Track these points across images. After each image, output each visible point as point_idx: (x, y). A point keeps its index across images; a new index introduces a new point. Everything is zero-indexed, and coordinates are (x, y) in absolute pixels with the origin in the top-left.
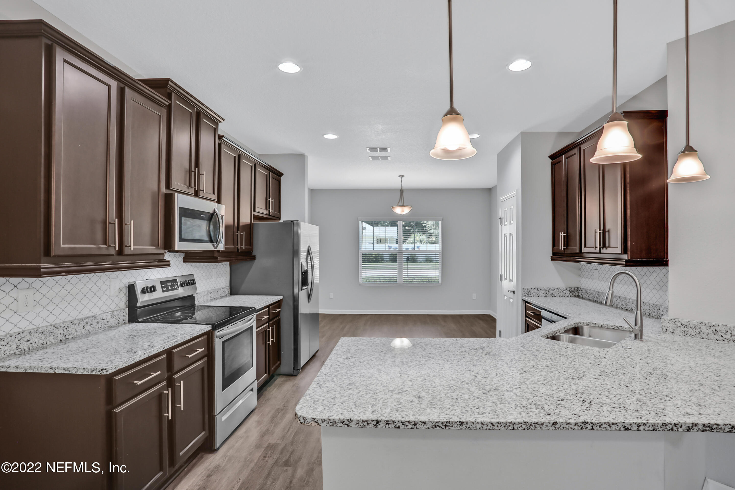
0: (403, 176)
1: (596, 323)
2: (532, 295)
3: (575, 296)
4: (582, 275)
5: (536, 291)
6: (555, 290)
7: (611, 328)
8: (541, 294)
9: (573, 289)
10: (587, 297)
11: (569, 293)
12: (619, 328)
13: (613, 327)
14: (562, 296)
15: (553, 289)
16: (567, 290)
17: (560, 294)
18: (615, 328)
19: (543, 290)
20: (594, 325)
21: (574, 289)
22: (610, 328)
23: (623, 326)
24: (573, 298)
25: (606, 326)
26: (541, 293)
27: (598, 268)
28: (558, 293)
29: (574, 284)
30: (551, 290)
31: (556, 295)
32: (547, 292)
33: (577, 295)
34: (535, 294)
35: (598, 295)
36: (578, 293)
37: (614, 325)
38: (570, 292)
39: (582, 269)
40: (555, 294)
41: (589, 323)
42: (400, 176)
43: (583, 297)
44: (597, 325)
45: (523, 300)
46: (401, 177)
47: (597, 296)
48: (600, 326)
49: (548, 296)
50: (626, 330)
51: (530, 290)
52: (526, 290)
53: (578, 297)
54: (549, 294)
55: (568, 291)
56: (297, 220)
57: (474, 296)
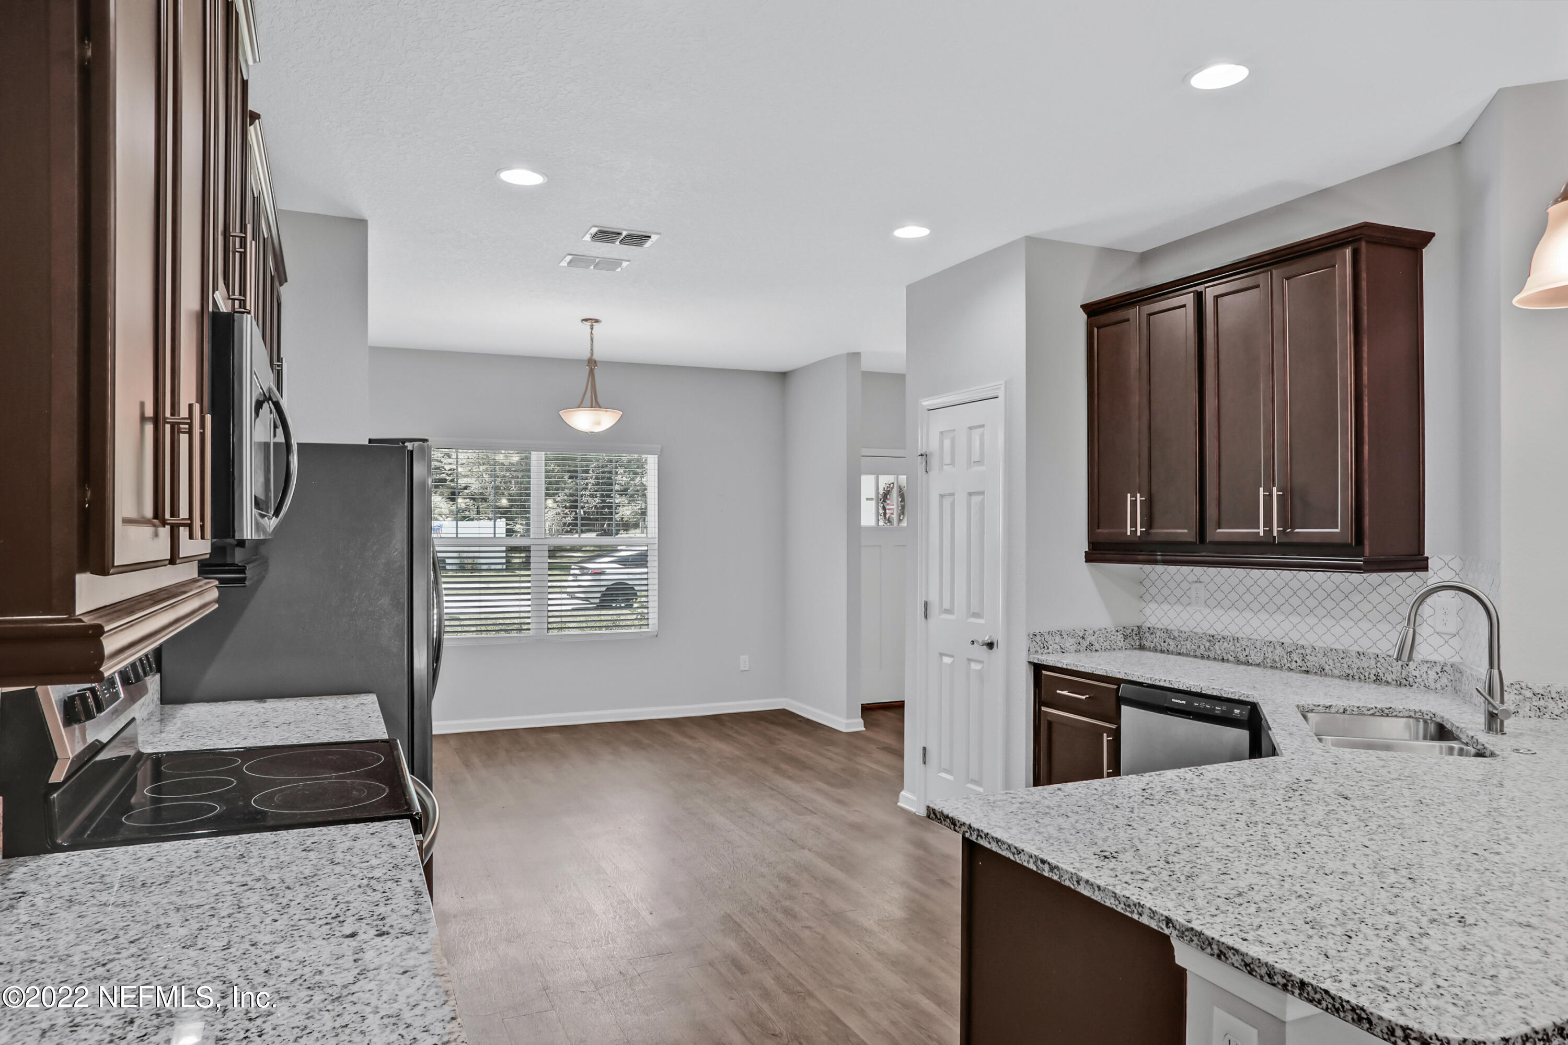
0: (597, 321)
1: (1330, 706)
2: (1050, 650)
3: (1133, 648)
4: (1147, 597)
5: (1058, 639)
6: (1096, 635)
7: (1366, 712)
8: (1068, 645)
9: (1130, 631)
10: (1171, 648)
11: (1122, 640)
12: (1386, 711)
13: (1371, 712)
14: (1109, 647)
15: (1091, 632)
16: (1118, 634)
17: (1105, 643)
18: (1377, 714)
19: (1072, 634)
20: (1327, 711)
21: (1133, 630)
22: (1364, 715)
23: (1393, 707)
24: (1128, 652)
25: (1355, 709)
26: (1069, 643)
27: (1205, 579)
28: (1102, 640)
29: (1132, 620)
30: (1087, 635)
31: (1097, 646)
32: (1081, 640)
33: (1138, 644)
34: (1056, 646)
35: (1210, 641)
36: (1140, 639)
37: (1373, 706)
38: (1126, 637)
39: (1147, 583)
40: (1096, 644)
41: (1315, 705)
42: (586, 320)
43: (1159, 648)
44: (1333, 710)
45: (1030, 662)
46: (589, 324)
47: (1208, 644)
48: (1341, 711)
49: (1081, 649)
50: (1401, 715)
51: (1047, 636)
52: (1038, 639)
53: (1142, 648)
54: (1085, 644)
55: (1120, 636)
56: (425, 440)
57: (744, 661)
